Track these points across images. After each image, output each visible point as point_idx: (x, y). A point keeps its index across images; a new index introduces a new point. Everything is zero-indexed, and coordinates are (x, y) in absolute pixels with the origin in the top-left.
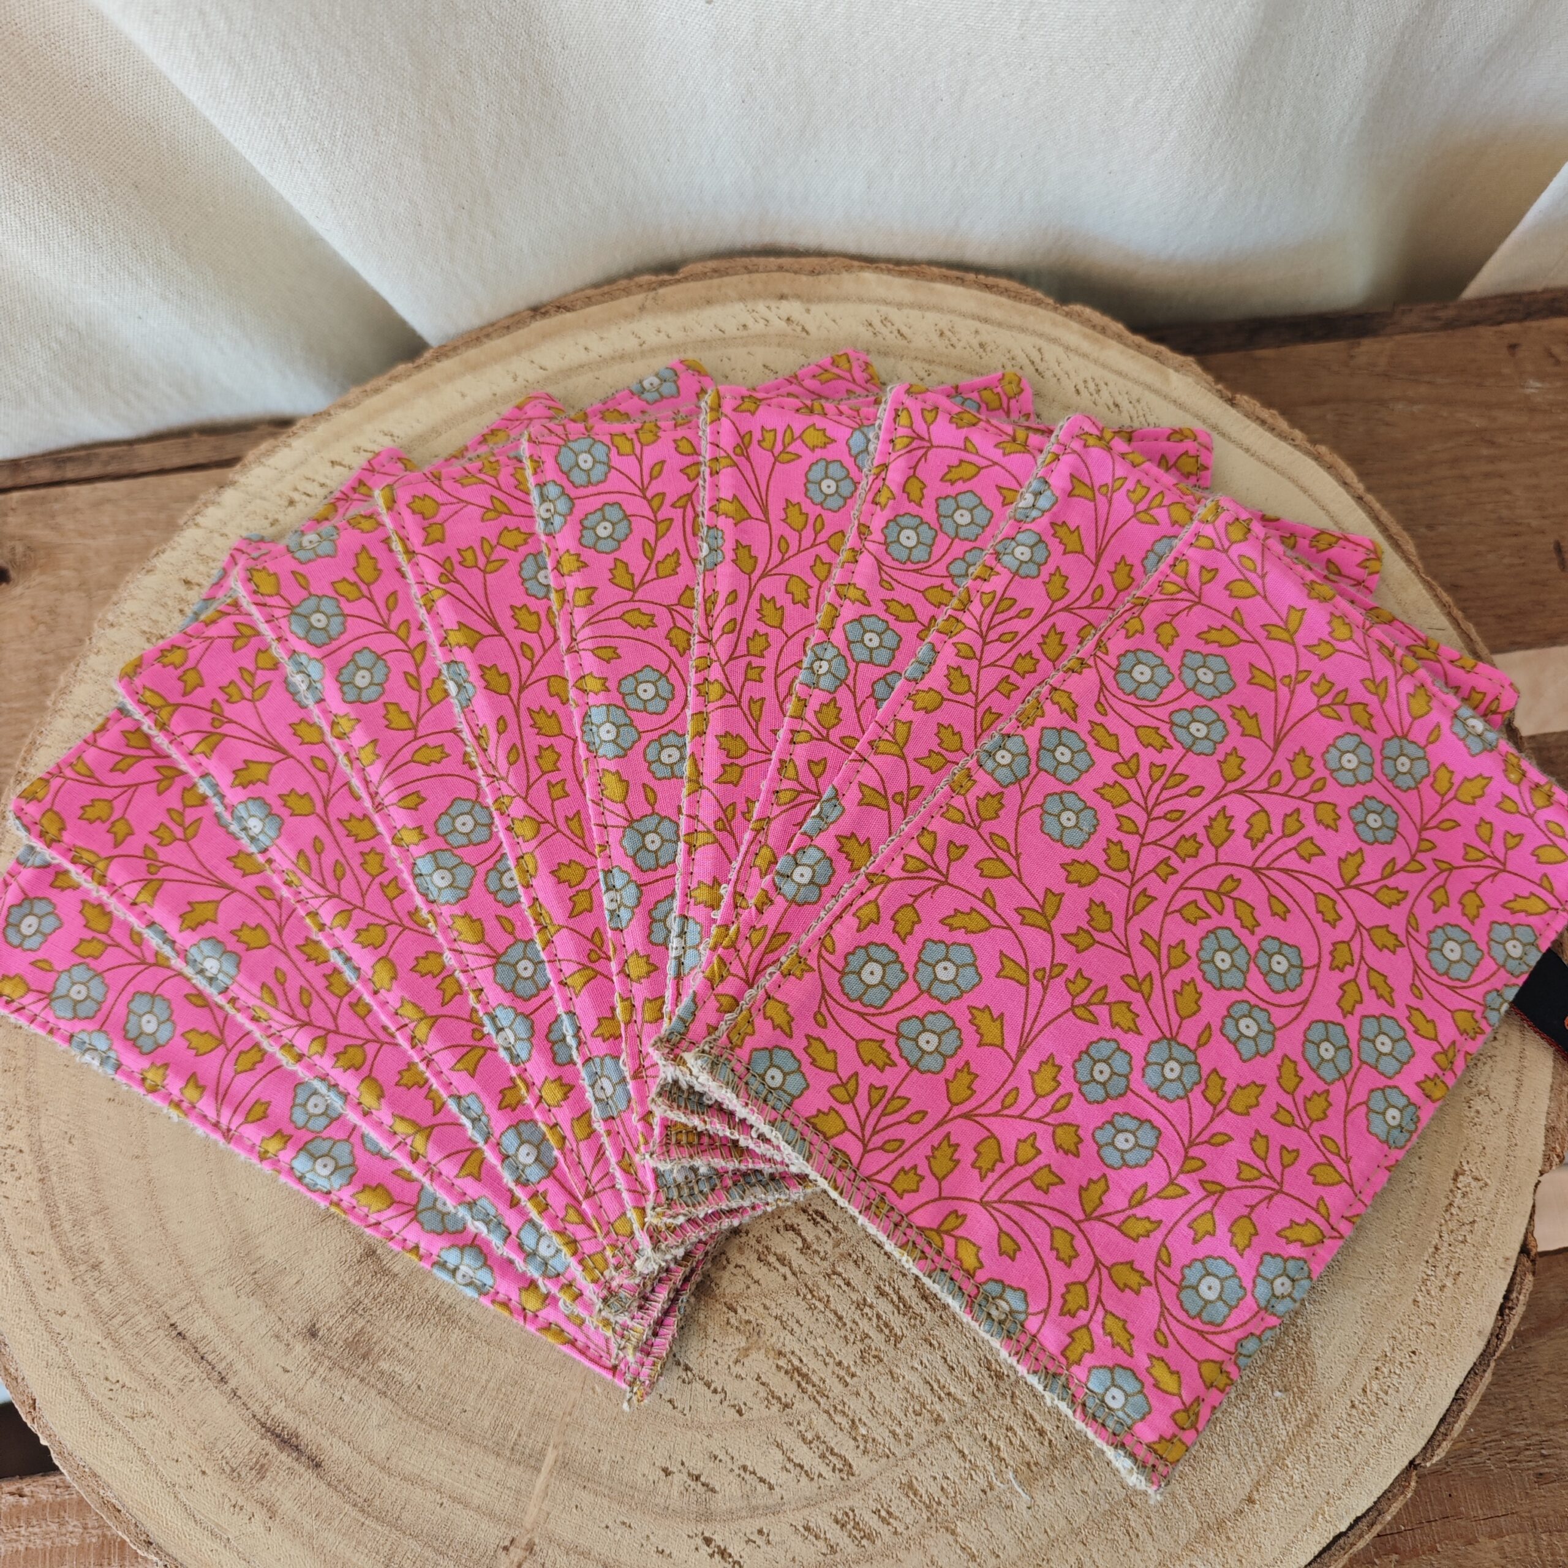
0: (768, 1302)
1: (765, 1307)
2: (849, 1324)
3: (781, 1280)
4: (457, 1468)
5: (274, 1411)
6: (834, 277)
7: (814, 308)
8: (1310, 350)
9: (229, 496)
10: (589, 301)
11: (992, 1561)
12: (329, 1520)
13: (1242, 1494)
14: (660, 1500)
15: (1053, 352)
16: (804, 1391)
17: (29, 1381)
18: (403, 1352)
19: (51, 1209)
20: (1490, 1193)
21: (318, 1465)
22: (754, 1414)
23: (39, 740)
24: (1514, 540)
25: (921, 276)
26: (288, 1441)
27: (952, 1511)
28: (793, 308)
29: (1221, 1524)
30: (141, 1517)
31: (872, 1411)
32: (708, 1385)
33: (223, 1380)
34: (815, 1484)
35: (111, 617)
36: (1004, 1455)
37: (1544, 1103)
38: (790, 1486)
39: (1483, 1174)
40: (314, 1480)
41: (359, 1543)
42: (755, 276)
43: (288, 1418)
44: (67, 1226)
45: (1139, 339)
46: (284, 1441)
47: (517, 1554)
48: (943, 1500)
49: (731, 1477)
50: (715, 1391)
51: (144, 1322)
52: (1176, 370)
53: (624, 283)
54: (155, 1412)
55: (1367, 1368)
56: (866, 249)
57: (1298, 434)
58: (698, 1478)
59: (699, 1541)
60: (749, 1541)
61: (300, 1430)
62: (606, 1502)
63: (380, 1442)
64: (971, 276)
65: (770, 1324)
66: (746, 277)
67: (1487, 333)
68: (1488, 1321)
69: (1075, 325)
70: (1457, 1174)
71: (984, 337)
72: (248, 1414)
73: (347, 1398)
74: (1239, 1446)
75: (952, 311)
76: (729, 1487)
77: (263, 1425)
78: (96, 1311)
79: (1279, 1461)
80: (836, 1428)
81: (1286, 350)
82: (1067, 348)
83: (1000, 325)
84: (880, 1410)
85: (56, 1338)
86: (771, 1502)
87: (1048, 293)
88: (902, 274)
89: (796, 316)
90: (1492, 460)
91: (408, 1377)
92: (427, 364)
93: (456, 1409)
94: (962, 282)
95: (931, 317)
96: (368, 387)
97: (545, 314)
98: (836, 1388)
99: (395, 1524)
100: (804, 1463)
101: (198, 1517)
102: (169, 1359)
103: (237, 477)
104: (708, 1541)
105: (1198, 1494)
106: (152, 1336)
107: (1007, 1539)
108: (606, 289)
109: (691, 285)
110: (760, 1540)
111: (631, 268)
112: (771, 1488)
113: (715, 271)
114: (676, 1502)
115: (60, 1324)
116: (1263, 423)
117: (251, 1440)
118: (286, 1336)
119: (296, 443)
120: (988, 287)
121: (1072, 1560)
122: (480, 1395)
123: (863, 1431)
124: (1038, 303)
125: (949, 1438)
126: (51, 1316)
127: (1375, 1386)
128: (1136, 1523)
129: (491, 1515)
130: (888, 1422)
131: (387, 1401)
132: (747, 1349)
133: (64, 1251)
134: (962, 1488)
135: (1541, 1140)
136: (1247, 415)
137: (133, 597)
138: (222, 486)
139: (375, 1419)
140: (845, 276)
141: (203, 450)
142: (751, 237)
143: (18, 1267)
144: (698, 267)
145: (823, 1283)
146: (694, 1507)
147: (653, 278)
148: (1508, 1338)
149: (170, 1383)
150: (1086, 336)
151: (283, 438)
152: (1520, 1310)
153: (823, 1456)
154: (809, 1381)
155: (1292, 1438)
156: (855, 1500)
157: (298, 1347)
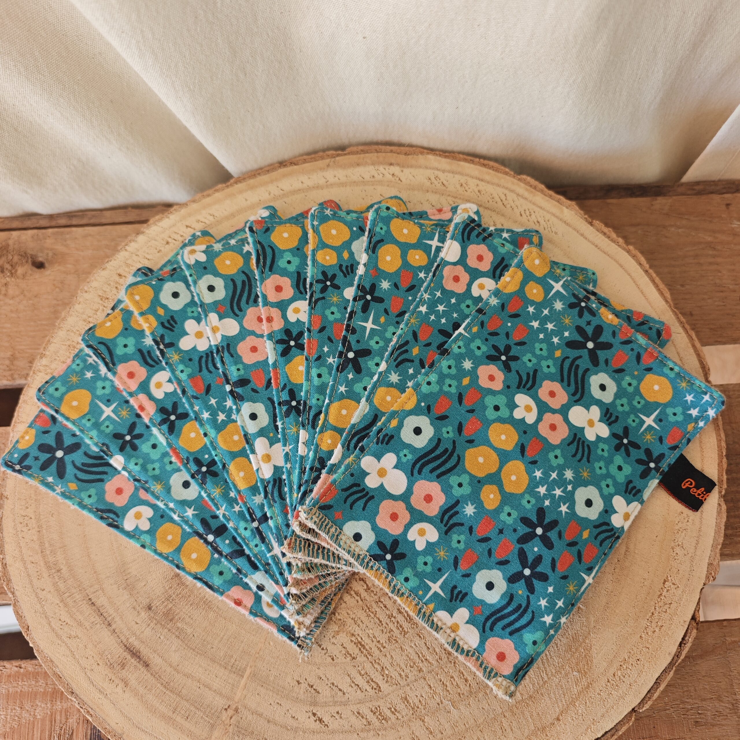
0: (349, 612)
1: (348, 614)
2: (384, 625)
3: (356, 602)
4: (207, 672)
5: (130, 640)
6: (415, 156)
7: (405, 170)
8: (633, 201)
9: (141, 238)
10: (305, 161)
11: (439, 736)
12: (150, 690)
13: (555, 716)
14: (294, 695)
15: (511, 196)
16: (362, 652)
17: (27, 618)
18: (188, 620)
19: (42, 544)
20: (680, 592)
21: (147, 666)
22: (339, 661)
23: (51, 340)
24: (721, 294)
25: (454, 158)
26: (135, 654)
27: (423, 711)
28: (395, 170)
29: (544, 728)
30: (70, 681)
31: (392, 664)
32: (320, 646)
33: (109, 625)
34: (363, 694)
35: (86, 288)
36: (448, 689)
37: (708, 552)
38: (353, 694)
39: (677, 582)
40: (145, 671)
41: (163, 701)
42: (380, 154)
43: (136, 644)
44: (48, 552)
45: (551, 193)
46: (133, 654)
47: (230, 712)
48: (420, 706)
49: (327, 687)
50: (323, 649)
51: (78, 597)
52: (567, 208)
53: (321, 154)
54: (79, 636)
55: (616, 665)
56: (432, 145)
57: (620, 240)
58: (312, 686)
59: (311, 714)
60: (332, 716)
61: (141, 650)
62: (271, 694)
63: (175, 658)
64: (477, 160)
65: (349, 621)
66: (376, 154)
67: (716, 198)
68: (674, 649)
69: (522, 185)
70: (665, 581)
71: (480, 188)
72: (119, 641)
73: (162, 637)
74: (555, 694)
75: (467, 175)
76: (325, 692)
77: (125, 646)
78: (58, 590)
79: (573, 703)
80: (375, 670)
81: (622, 200)
82: (518, 195)
83: (488, 182)
84: (395, 664)
85: (40, 600)
86: (343, 700)
87: (512, 169)
88: (446, 157)
89: (396, 173)
90: (714, 256)
91: (189, 631)
92: (231, 185)
93: (209, 647)
94: (472, 162)
95: (458, 177)
96: (205, 193)
97: (285, 166)
98: (376, 653)
99: (179, 694)
100: (359, 684)
101: (94, 683)
102: (87, 614)
103: (145, 230)
104: (314, 714)
105: (535, 714)
106: (81, 603)
107: (447, 726)
108: (313, 156)
109: (351, 156)
110: (337, 716)
111: (325, 147)
112: (344, 694)
113: (362, 151)
114: (302, 696)
115: (42, 594)
116: (605, 234)
117: (119, 652)
118: (138, 608)
119: (172, 217)
120: (484, 165)
121: (475, 738)
122: (220, 642)
123: (387, 672)
124: (506, 173)
125: (425, 679)
126: (39, 591)
127: (619, 674)
128: (505, 725)
129: (221, 694)
130: (398, 669)
131: (179, 641)
132: (338, 632)
133: (46, 563)
134: (429, 701)
135: (705, 569)
136: (598, 230)
137: (96, 280)
138: (138, 233)
139: (173, 648)
140: (420, 156)
141: (132, 216)
142: (381, 137)
143: (26, 568)
144: (354, 149)
145: (374, 605)
146: (309, 699)
147: (334, 152)
148: (682, 657)
149: (87, 624)
150: (527, 190)
151: (166, 214)
152: (689, 645)
153: (368, 682)
154: (364, 648)
155: (579, 693)
156: (381, 703)
157: (143, 614)
